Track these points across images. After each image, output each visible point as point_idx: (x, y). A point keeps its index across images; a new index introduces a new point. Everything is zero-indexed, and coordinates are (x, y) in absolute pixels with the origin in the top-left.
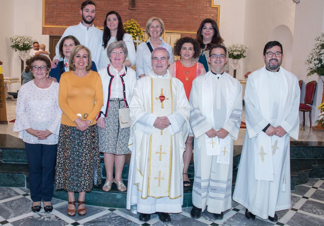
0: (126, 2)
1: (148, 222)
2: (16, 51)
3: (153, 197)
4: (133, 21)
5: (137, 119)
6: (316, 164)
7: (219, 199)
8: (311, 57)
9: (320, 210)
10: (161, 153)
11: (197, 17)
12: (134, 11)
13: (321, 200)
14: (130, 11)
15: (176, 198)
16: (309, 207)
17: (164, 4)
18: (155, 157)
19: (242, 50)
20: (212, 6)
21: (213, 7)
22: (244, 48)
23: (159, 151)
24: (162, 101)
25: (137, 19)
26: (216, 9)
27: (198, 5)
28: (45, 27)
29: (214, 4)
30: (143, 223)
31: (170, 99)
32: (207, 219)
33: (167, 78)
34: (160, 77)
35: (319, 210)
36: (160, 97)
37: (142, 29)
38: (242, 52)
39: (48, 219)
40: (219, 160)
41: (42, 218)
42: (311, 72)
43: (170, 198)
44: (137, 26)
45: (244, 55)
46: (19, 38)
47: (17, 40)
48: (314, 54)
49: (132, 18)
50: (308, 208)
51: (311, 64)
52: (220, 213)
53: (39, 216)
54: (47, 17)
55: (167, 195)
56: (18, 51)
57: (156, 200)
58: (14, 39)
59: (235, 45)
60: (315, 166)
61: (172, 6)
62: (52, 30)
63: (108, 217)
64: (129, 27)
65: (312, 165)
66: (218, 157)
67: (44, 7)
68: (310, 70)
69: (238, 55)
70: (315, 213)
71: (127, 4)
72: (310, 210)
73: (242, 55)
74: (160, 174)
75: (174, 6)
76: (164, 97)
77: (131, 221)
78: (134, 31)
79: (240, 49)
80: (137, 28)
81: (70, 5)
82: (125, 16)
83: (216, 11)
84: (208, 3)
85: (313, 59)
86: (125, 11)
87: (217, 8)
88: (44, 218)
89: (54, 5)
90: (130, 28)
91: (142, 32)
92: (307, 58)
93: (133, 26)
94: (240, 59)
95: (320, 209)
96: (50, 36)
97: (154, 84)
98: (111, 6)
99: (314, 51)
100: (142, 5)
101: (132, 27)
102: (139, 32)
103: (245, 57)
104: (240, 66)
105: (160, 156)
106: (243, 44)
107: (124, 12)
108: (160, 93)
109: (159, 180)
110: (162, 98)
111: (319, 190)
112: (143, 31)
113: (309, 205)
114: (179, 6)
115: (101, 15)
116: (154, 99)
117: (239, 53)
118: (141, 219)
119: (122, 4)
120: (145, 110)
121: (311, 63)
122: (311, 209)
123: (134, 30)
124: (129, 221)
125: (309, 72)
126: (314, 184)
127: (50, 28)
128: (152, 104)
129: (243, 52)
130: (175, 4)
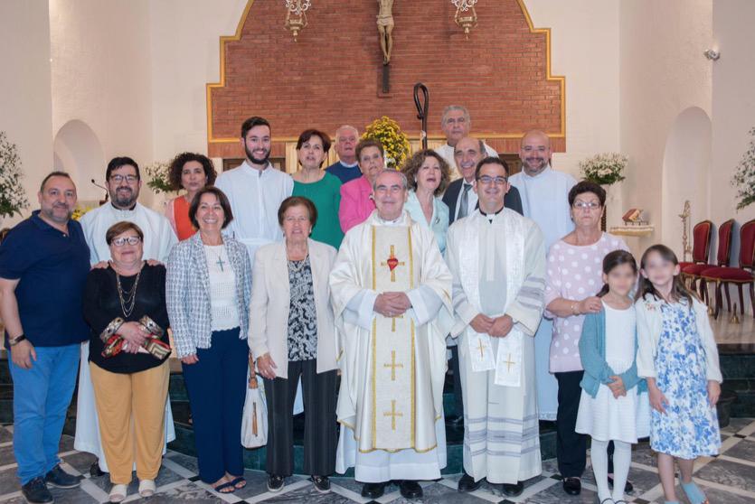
0: (372, 83)
1: (377, 500)
2: (158, 192)
3: (385, 450)
4: (386, 120)
5: (345, 305)
6: (747, 388)
7: (511, 454)
8: (743, 168)
9: (735, 477)
10: (393, 366)
11: (518, 102)
12: (388, 100)
13: (744, 459)
14: (382, 100)
15: (428, 450)
16: (713, 471)
17: (450, 81)
18: (382, 373)
19: (616, 166)
20: (549, 78)
21: (550, 81)
22: (620, 161)
23: (390, 362)
24: (392, 267)
25: (394, 115)
26: (558, 83)
27: (519, 78)
28: (214, 143)
29: (553, 74)
30: (369, 500)
31: (407, 264)
32: (494, 494)
33: (402, 225)
34: (389, 223)
35: (732, 477)
36: (388, 261)
37: (405, 135)
38: (617, 169)
39: (192, 497)
40: (500, 379)
41: (181, 495)
42: (744, 201)
43: (417, 451)
44: (396, 130)
45: (621, 174)
46: (162, 167)
47: (159, 171)
48: (748, 164)
49: (384, 115)
50: (712, 474)
51: (743, 184)
52: (516, 483)
53: (177, 493)
54: (216, 123)
55: (409, 444)
56: (162, 193)
57: (389, 457)
58: (152, 168)
59: (601, 155)
60: (743, 391)
61: (465, 85)
62: (227, 148)
63: (304, 492)
64: (379, 132)
65: (737, 391)
66: (497, 373)
67: (209, 102)
68: (743, 197)
69: (607, 176)
70: (722, 483)
71: (374, 87)
72: (713, 478)
73: (617, 175)
74: (393, 405)
75: (469, 84)
76: (396, 260)
77: (347, 499)
78: (389, 140)
79: (611, 164)
80: (394, 133)
81: (259, 97)
82: (371, 110)
83: (557, 88)
84: (539, 74)
85: (747, 173)
86: (370, 101)
87: (560, 81)
88: (185, 496)
89: (229, 99)
90: (382, 135)
91: (405, 140)
92: (735, 173)
93: (386, 130)
94: (612, 183)
95: (737, 475)
96: (224, 160)
97: (377, 238)
98: (343, 93)
99: (748, 156)
100: (405, 86)
101: (386, 133)
102: (400, 142)
103: (622, 178)
104: (615, 199)
105: (393, 372)
106: (618, 152)
107: (368, 103)
108: (389, 253)
109: (393, 418)
110: (393, 263)
111: (747, 441)
112: (408, 140)
113: (715, 468)
114: (479, 83)
115: (323, 113)
116: (378, 264)
117: (610, 172)
118: (364, 494)
119: (363, 87)
120: (360, 284)
121: (743, 181)
122: (716, 475)
123: (388, 137)
124: (342, 498)
125: (740, 200)
126: (740, 429)
127: (223, 143)
128: (374, 275)
129: (620, 169)
130: (471, 80)
